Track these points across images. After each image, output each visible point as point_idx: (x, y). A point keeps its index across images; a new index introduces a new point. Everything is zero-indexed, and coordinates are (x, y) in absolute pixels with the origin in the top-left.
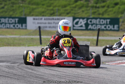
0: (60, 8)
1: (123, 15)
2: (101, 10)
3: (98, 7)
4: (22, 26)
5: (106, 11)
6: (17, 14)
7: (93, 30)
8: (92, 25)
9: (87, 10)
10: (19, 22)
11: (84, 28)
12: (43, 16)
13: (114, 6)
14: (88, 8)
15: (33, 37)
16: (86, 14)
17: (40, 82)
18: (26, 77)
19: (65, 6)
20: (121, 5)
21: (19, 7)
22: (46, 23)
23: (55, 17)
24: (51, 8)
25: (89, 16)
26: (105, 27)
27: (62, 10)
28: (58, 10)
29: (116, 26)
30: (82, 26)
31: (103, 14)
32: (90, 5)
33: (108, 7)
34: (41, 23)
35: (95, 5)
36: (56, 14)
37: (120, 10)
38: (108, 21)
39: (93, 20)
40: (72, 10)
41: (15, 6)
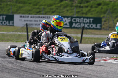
0: (46, 7)
1: (105, 15)
2: (85, 10)
3: (82, 7)
4: (9, 23)
5: (89, 11)
6: (4, 11)
7: (76, 28)
8: (76, 23)
9: (71, 9)
10: (6, 20)
11: (68, 26)
12: (29, 14)
13: (97, 6)
14: (73, 8)
15: (20, 33)
16: (70, 13)
17: (30, 75)
18: (16, 71)
19: (51, 5)
20: (104, 6)
21: (7, 5)
22: (32, 21)
23: (41, 16)
24: (37, 6)
25: (74, 15)
26: (88, 26)
27: (48, 9)
28: (44, 8)
29: (98, 25)
30: (66, 24)
31: (86, 14)
32: (75, 4)
33: (91, 7)
34: (27, 21)
35: (79, 5)
36: (42, 12)
37: (103, 10)
38: (91, 20)
39: (77, 19)
40: (57, 9)
41: (3, 4)
